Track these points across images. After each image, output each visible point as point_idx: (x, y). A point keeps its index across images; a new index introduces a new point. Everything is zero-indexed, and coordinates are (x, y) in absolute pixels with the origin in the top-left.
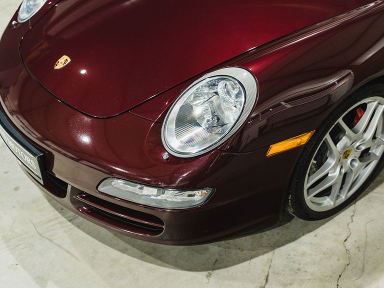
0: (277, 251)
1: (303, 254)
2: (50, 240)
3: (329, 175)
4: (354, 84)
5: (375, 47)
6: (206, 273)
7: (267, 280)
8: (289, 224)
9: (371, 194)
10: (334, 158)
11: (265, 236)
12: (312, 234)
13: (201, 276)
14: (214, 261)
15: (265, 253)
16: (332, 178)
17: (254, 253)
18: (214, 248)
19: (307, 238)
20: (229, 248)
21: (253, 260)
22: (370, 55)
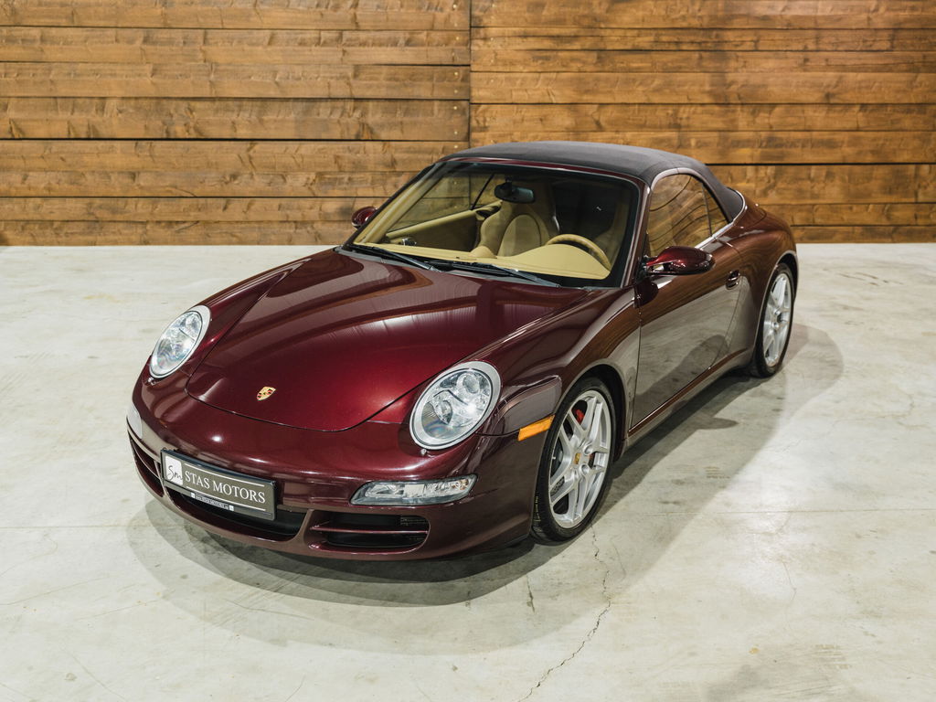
0: (529, 574)
1: (558, 572)
2: (263, 610)
3: (566, 481)
4: (564, 389)
5: (575, 348)
6: (464, 603)
7: (531, 597)
8: (530, 553)
9: (604, 517)
10: (569, 456)
11: (511, 567)
12: (559, 556)
13: (460, 606)
14: (466, 593)
15: (517, 578)
16: (570, 483)
17: (505, 580)
18: (460, 584)
19: (554, 560)
20: (476, 581)
21: (508, 586)
22: (572, 358)
